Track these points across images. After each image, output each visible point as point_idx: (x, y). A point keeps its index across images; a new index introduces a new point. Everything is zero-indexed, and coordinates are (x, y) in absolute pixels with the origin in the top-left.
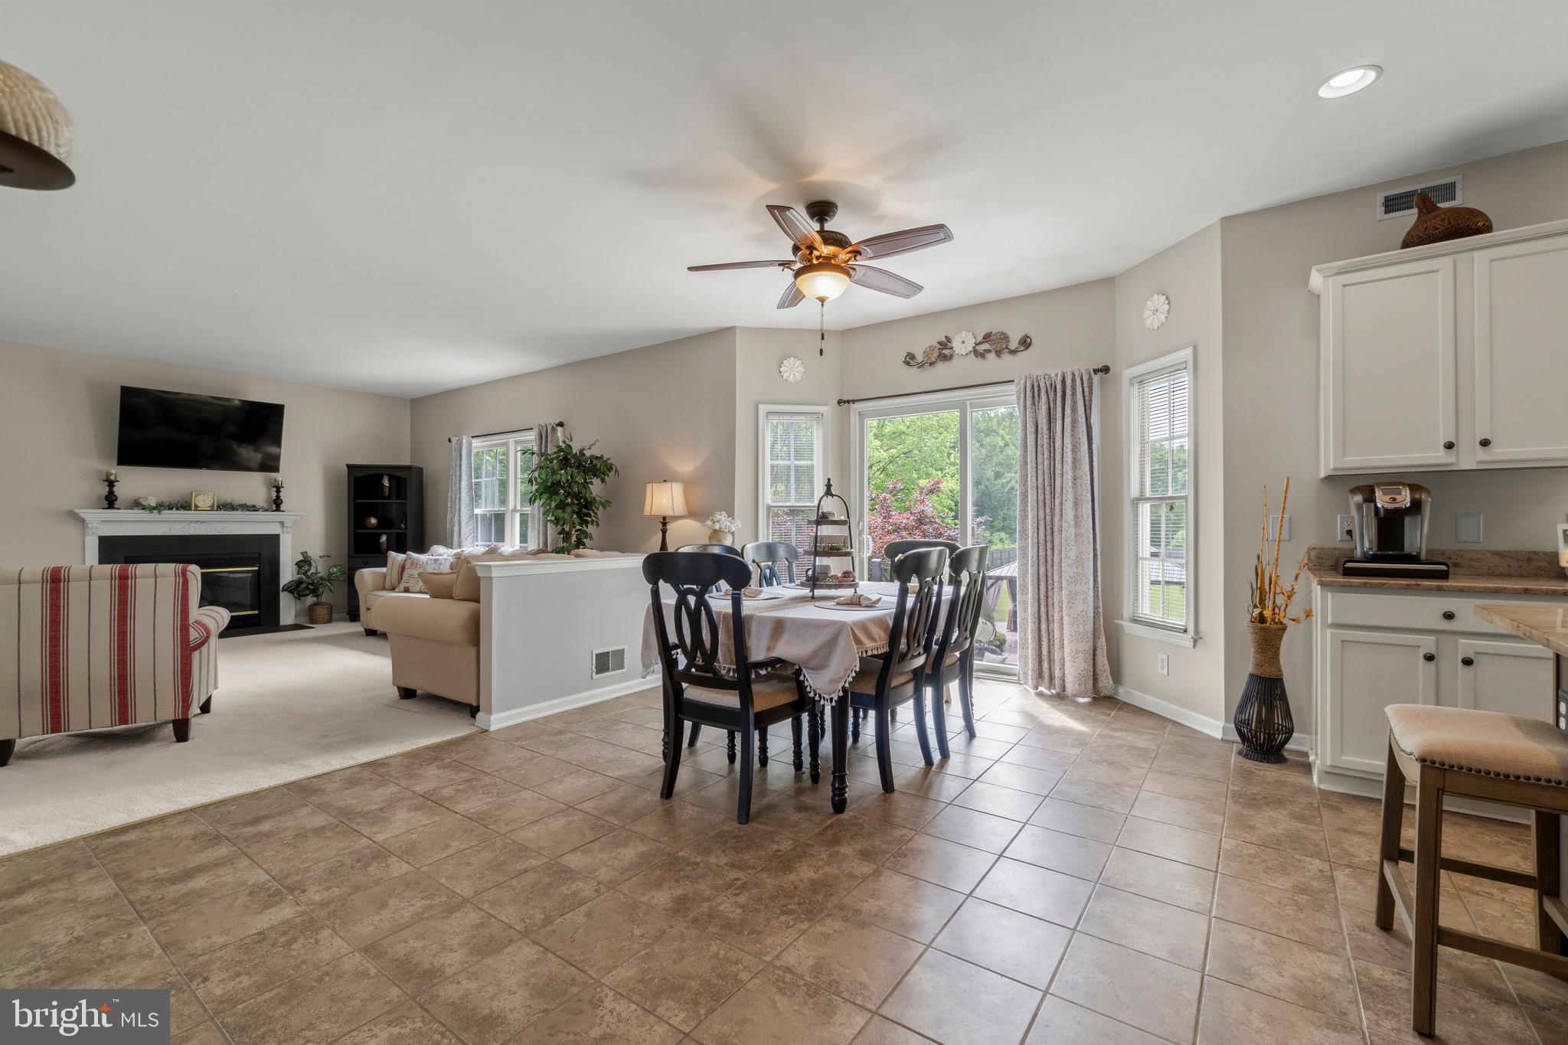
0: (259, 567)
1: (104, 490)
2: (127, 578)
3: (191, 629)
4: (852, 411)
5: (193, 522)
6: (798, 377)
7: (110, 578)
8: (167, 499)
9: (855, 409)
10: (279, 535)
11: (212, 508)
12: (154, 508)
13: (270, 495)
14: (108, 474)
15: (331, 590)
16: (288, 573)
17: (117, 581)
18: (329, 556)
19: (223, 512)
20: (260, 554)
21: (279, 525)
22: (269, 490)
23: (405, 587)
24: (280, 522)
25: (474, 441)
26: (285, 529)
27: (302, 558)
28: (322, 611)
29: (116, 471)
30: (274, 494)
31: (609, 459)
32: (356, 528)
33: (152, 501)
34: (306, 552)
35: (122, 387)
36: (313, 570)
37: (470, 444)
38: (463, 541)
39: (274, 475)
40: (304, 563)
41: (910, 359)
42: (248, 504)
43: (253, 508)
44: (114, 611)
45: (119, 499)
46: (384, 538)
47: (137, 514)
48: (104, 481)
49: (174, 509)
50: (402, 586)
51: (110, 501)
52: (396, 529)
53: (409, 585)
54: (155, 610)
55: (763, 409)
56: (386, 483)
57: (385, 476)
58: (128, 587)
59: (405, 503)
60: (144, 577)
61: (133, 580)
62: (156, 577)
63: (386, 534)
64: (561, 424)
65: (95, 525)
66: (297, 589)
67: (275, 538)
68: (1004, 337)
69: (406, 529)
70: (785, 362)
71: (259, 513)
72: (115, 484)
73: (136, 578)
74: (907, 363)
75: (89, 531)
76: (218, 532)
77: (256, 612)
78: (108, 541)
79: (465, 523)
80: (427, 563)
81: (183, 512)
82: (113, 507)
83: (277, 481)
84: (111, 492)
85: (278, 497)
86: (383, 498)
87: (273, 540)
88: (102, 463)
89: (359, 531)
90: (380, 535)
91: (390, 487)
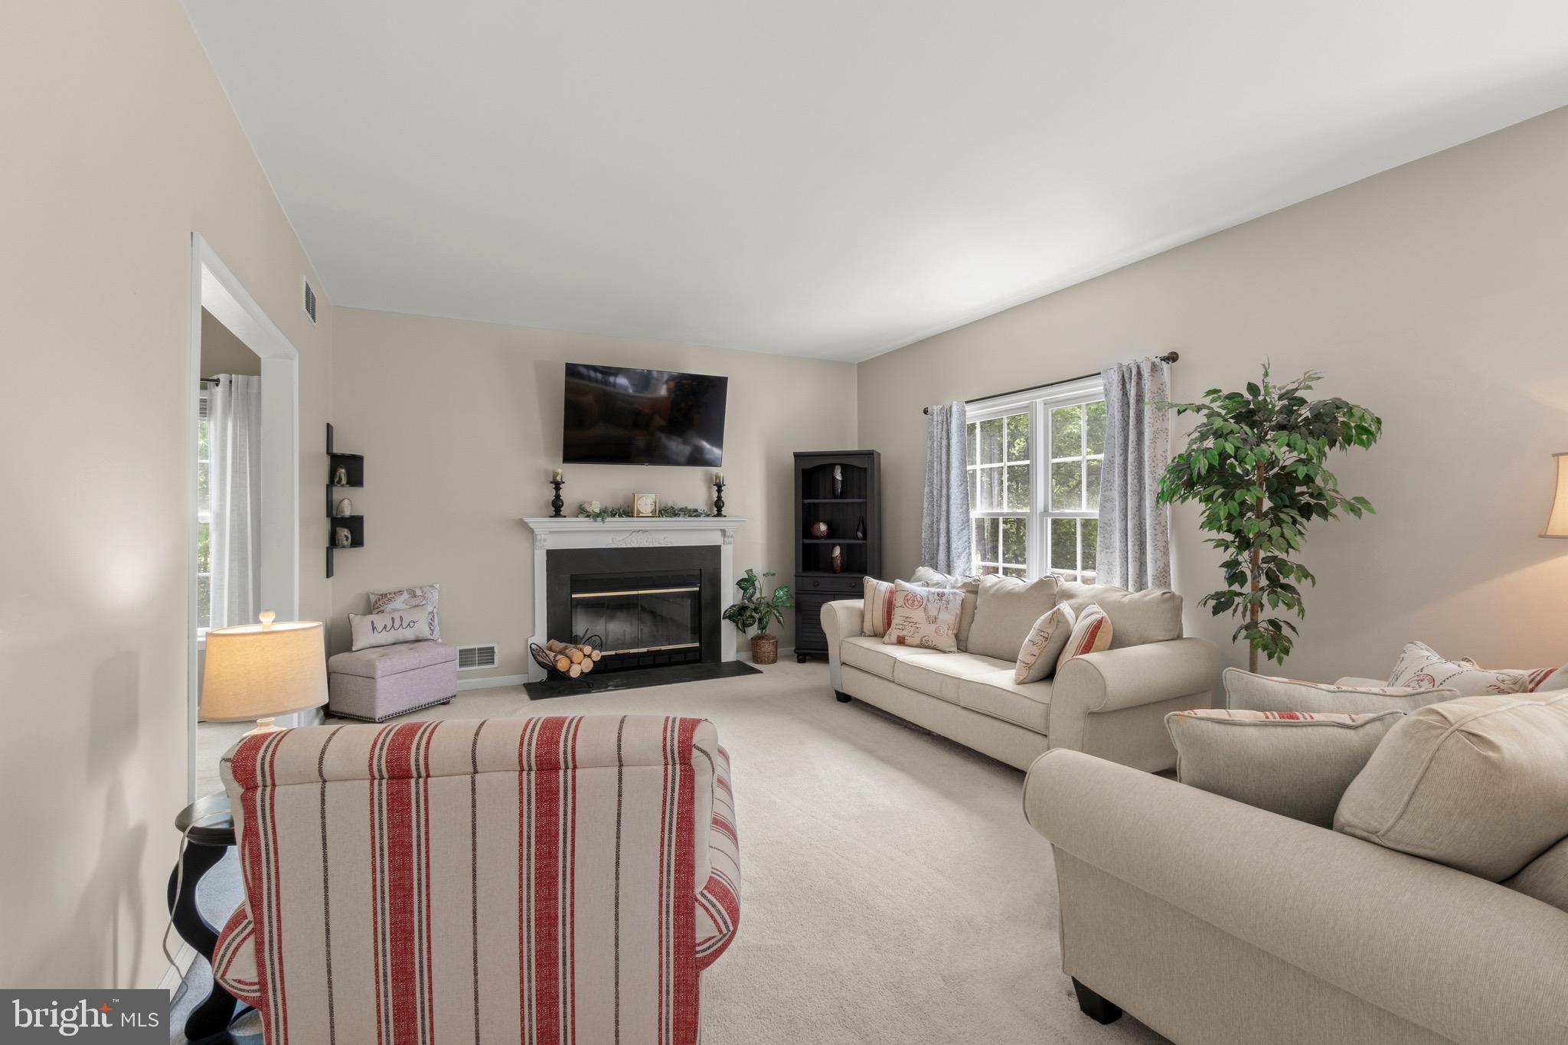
0: (700, 588)
1: (551, 494)
2: (557, 768)
3: (699, 912)
5: (634, 531)
7: (518, 768)
8: (610, 505)
10: (719, 547)
11: (654, 515)
12: (598, 515)
13: (710, 494)
14: (555, 474)
15: (779, 622)
16: (730, 597)
17: (533, 774)
18: (774, 575)
19: (665, 519)
20: (700, 570)
21: (719, 533)
22: (710, 489)
23: (899, 637)
24: (721, 530)
25: (968, 408)
26: (726, 539)
27: (747, 577)
28: (767, 647)
29: (562, 470)
30: (715, 495)
32: (803, 536)
33: (596, 507)
34: (751, 570)
35: (566, 364)
36: (757, 595)
37: (963, 413)
38: (955, 559)
39: (714, 470)
40: (746, 583)
42: (689, 508)
43: (694, 513)
44: (529, 859)
45: (565, 503)
46: (837, 552)
47: (582, 523)
48: (551, 482)
49: (617, 516)
50: (894, 633)
51: (557, 507)
52: (851, 538)
53: (904, 633)
54: (618, 858)
56: (839, 477)
57: (836, 467)
58: (557, 793)
59: (866, 502)
60: (596, 764)
61: (570, 772)
62: (621, 766)
63: (839, 545)
64: (1173, 357)
65: (543, 536)
66: (739, 615)
67: (715, 551)
69: (865, 537)
71: (701, 519)
72: (561, 486)
73: (575, 768)
75: (538, 544)
76: (659, 543)
77: (697, 645)
78: (556, 559)
79: (956, 533)
80: (928, 600)
81: (625, 519)
82: (560, 515)
83: (717, 477)
84: (557, 496)
85: (719, 498)
86: (834, 497)
87: (713, 554)
88: (550, 460)
89: (807, 541)
90: (833, 547)
91: (842, 480)
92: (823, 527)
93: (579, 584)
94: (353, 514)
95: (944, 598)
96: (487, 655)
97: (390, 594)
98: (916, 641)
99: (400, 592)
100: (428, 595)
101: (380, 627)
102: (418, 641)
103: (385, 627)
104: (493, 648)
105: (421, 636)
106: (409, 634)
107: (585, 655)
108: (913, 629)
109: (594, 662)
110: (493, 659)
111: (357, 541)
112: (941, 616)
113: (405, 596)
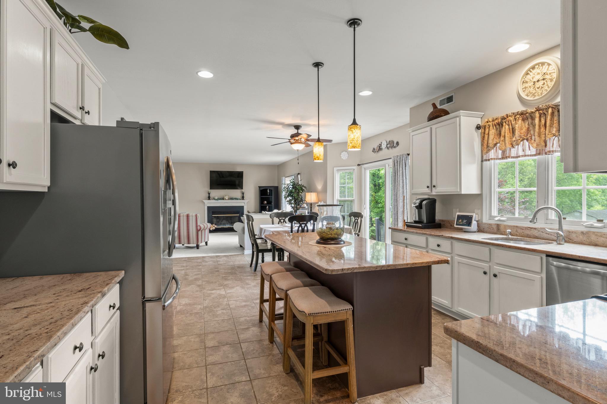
0: (239, 214)
1: (208, 195)
4: (362, 167)
5: (225, 203)
6: (346, 158)
8: (220, 197)
9: (363, 167)
10: (243, 206)
11: (228, 199)
12: (217, 200)
14: (209, 192)
19: (231, 200)
20: (239, 211)
21: (243, 203)
22: (241, 194)
25: (286, 178)
26: (245, 205)
31: (301, 184)
32: (261, 204)
33: (216, 198)
35: (210, 171)
39: (242, 190)
41: (374, 150)
42: (236, 198)
43: (240, 200)
45: (211, 197)
47: (214, 201)
51: (209, 198)
52: (271, 204)
55: (335, 169)
56: (268, 191)
59: (272, 197)
63: (268, 206)
64: (299, 174)
67: (243, 207)
68: (393, 142)
69: (273, 204)
70: (342, 153)
72: (210, 194)
74: (373, 151)
75: (205, 205)
76: (230, 205)
78: (209, 208)
81: (222, 200)
83: (243, 192)
84: (209, 196)
85: (243, 196)
86: (268, 196)
87: (242, 207)
88: (207, 189)
89: (262, 205)
90: (266, 206)
91: (269, 192)
92: (266, 202)
93: (214, 213)
109: (215, 228)
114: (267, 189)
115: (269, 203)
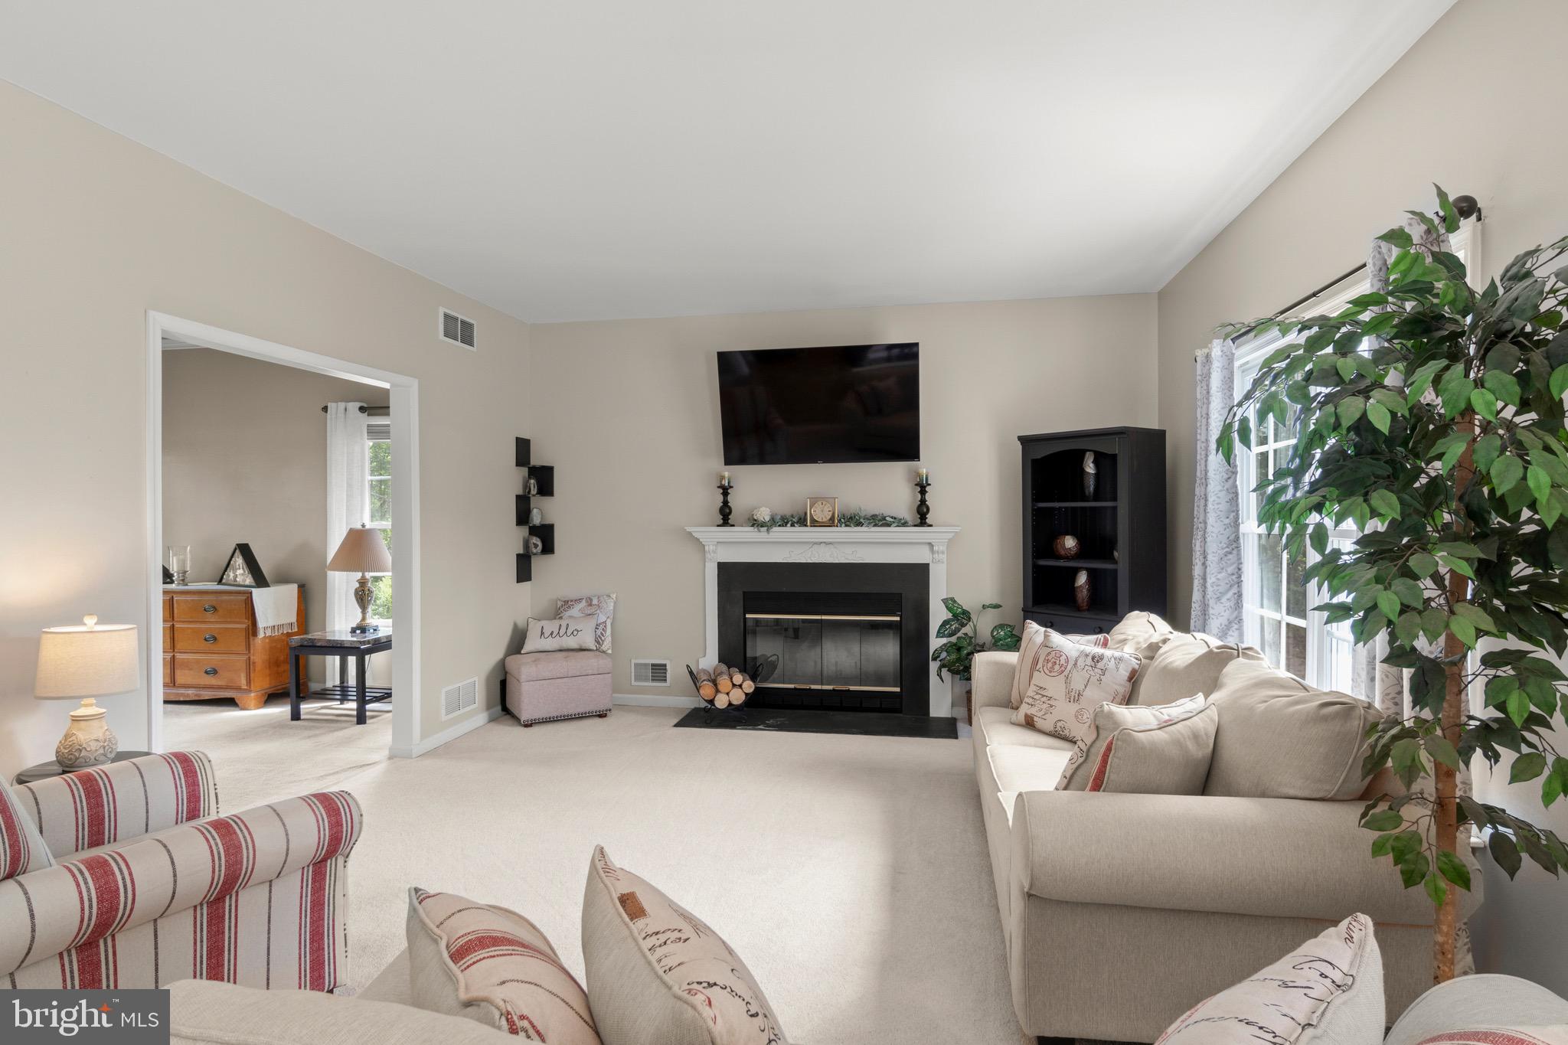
0: (902, 617)
1: (719, 500)
5: (816, 543)
8: (786, 510)
10: (926, 567)
11: (832, 523)
12: (765, 525)
13: (911, 498)
14: (723, 478)
16: (939, 632)
18: (997, 608)
19: (843, 528)
20: (899, 595)
21: (927, 548)
22: (911, 491)
23: (1026, 716)
24: (927, 543)
26: (936, 556)
29: (728, 472)
30: (918, 498)
32: (1037, 555)
33: (764, 514)
34: (952, 599)
35: (718, 353)
37: (1230, 358)
39: (915, 465)
42: (880, 515)
43: (905, 524)
45: (733, 510)
46: (1082, 579)
47: (747, 533)
48: (719, 487)
49: (789, 525)
50: (1022, 710)
51: (724, 515)
52: (1104, 562)
56: (1090, 468)
57: (1088, 453)
59: (1117, 507)
65: (712, 547)
67: (923, 572)
69: (1118, 562)
71: (897, 528)
72: (729, 491)
75: (708, 555)
76: (847, 559)
77: (898, 689)
78: (727, 571)
79: (1216, 559)
80: (1075, 664)
81: (797, 528)
82: (728, 523)
83: (919, 475)
84: (726, 503)
85: (923, 502)
86: (1084, 499)
87: (919, 574)
88: (714, 461)
89: (1042, 562)
90: (1075, 572)
91: (1097, 475)
92: (1070, 542)
93: (755, 601)
94: (544, 523)
95: (1099, 665)
96: (659, 672)
97: (572, 601)
98: (1047, 724)
99: (580, 600)
100: (603, 604)
101: (547, 633)
102: (582, 650)
103: (552, 634)
104: (665, 665)
105: (585, 646)
106: (571, 642)
107: (734, 685)
108: (1045, 706)
109: (746, 694)
110: (666, 677)
111: (548, 548)
112: (1088, 693)
113: (583, 604)
114: (1079, 455)
115: (1097, 545)
